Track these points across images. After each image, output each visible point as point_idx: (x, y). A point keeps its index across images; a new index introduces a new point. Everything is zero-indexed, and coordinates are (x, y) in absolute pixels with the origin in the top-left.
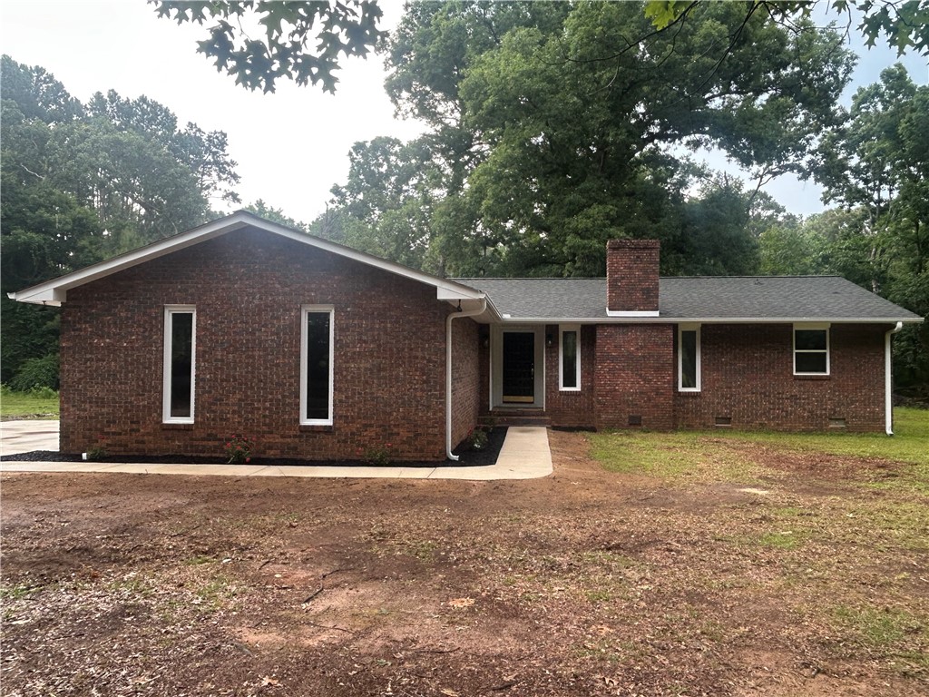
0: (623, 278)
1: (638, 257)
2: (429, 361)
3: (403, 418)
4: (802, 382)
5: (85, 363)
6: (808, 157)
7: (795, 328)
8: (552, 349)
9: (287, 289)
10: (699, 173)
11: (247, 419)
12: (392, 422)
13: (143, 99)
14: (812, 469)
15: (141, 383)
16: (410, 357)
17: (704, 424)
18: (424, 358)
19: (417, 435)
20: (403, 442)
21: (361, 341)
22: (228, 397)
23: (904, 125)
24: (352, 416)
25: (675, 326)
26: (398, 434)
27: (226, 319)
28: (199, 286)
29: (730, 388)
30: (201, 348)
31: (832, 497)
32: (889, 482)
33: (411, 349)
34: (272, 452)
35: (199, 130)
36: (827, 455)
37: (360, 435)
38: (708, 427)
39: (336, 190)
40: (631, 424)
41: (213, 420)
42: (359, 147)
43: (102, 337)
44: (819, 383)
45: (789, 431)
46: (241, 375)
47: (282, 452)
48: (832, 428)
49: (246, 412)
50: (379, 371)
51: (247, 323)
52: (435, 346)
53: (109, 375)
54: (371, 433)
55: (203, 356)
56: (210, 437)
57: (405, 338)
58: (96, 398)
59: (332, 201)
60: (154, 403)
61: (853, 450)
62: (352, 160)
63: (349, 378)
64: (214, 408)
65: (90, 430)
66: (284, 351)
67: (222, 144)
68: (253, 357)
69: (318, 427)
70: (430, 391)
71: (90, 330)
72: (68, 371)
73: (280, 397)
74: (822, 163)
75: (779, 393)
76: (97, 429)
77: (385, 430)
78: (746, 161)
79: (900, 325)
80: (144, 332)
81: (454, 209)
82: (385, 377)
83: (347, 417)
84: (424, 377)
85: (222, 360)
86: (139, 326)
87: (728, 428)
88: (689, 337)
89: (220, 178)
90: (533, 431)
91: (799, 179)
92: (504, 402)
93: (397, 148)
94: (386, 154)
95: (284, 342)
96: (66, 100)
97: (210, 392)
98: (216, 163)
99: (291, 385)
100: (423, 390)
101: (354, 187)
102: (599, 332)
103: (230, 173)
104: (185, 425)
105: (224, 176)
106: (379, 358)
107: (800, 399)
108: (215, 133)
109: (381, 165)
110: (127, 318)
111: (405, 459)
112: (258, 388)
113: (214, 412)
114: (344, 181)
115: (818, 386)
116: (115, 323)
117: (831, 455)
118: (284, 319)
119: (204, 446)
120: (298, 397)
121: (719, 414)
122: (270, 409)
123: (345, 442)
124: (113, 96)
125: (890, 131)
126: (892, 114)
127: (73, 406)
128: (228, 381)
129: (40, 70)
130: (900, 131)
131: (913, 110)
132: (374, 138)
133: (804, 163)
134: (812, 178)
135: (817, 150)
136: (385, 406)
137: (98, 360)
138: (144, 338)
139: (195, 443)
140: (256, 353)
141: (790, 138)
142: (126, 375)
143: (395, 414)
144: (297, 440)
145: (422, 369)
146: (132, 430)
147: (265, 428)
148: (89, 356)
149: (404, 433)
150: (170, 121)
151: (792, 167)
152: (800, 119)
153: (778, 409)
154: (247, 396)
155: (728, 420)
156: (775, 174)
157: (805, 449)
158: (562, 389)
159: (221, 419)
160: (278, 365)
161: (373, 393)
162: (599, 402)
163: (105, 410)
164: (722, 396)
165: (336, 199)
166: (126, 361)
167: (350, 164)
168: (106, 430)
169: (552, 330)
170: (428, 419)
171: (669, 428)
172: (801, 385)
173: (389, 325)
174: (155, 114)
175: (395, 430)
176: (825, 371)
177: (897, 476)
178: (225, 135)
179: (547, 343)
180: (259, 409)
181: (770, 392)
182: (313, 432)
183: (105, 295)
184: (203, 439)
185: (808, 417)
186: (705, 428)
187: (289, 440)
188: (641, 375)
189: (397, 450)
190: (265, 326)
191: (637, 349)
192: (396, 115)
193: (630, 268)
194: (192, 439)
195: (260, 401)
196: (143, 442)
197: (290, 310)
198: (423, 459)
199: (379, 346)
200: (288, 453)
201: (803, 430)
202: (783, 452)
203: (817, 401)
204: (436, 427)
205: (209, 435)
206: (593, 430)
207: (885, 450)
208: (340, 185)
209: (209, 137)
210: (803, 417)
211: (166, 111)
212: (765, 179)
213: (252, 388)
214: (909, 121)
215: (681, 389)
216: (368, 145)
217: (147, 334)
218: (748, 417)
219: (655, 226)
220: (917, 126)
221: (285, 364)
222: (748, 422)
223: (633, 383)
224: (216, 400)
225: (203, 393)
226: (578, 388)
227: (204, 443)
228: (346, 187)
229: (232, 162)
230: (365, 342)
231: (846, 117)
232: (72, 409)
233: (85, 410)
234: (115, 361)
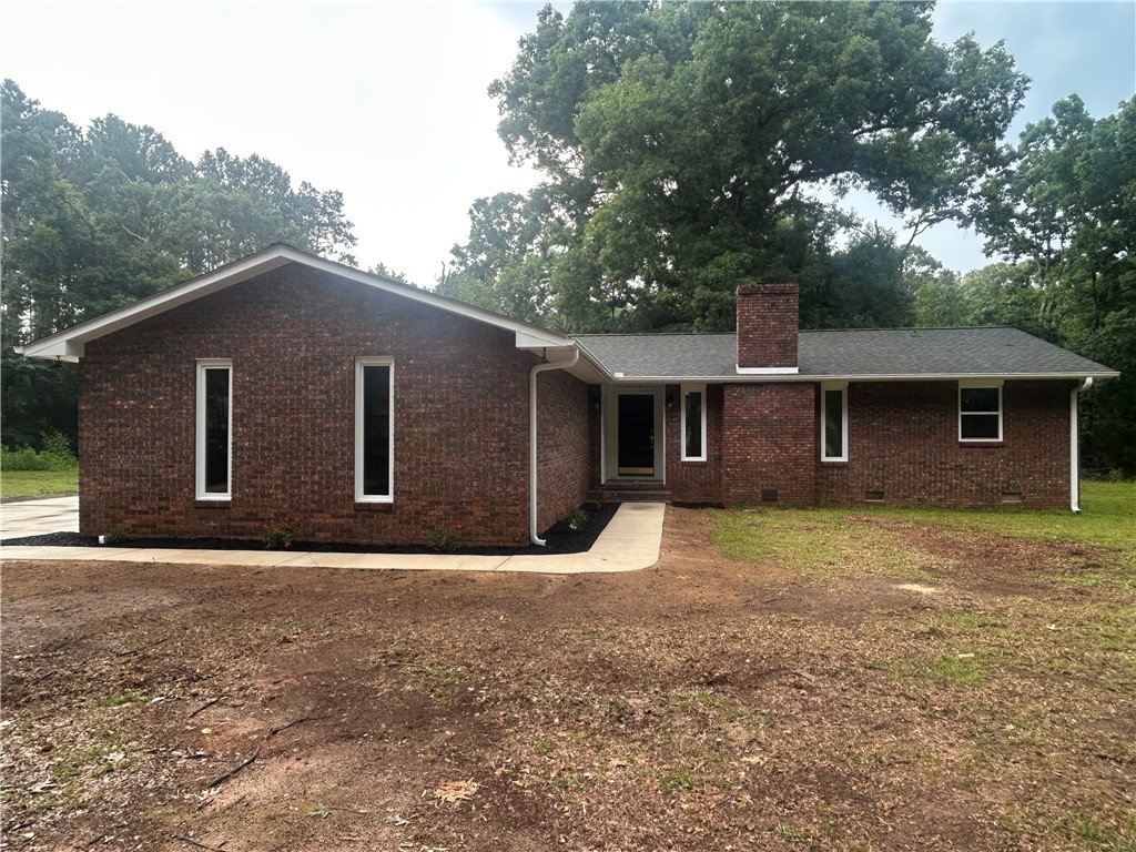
0: (755, 329)
1: (773, 304)
2: (509, 424)
3: (477, 493)
4: (969, 450)
5: (107, 429)
6: (970, 202)
7: (961, 386)
8: (673, 413)
9: (339, 338)
10: (847, 223)
11: (292, 496)
12: (464, 499)
13: (255, 158)
14: (987, 556)
15: (170, 453)
16: (484, 420)
17: (852, 500)
18: (501, 420)
19: (494, 515)
20: (478, 524)
21: (426, 400)
22: (270, 470)
23: (1080, 164)
24: (416, 492)
25: (817, 385)
26: (471, 513)
27: (267, 374)
28: (236, 336)
29: (883, 457)
31: (1021, 598)
32: (1092, 575)
33: (487, 410)
34: (322, 535)
35: (314, 190)
36: (1004, 537)
37: (425, 515)
38: (857, 502)
39: (456, 251)
40: (764, 500)
41: (254, 496)
42: (480, 204)
43: (125, 398)
44: (991, 450)
45: (954, 508)
46: (285, 442)
47: (334, 536)
48: (1004, 504)
49: (291, 487)
50: (449, 436)
51: (292, 379)
52: (516, 407)
53: (134, 443)
54: (438, 512)
55: (241, 420)
56: (250, 516)
57: (479, 396)
58: (120, 470)
59: (453, 263)
60: (185, 476)
61: (1035, 531)
62: (473, 218)
63: (412, 445)
64: (254, 481)
65: (112, 507)
66: (335, 413)
67: (338, 204)
68: (298, 420)
69: (375, 504)
70: (510, 460)
71: (111, 389)
72: (88, 438)
73: (330, 468)
74: (986, 208)
75: (941, 463)
76: (121, 507)
77: (456, 509)
78: (899, 206)
79: (1089, 381)
80: (173, 392)
81: (574, 264)
82: (455, 445)
83: (410, 493)
84: (503, 444)
85: (263, 425)
86: (168, 384)
87: (880, 504)
88: (834, 397)
89: (336, 240)
90: (648, 508)
91: (960, 227)
92: (620, 475)
93: (520, 205)
94: (509, 211)
95: (335, 403)
96: (174, 161)
97: (249, 463)
98: (332, 224)
99: (344, 454)
100: (500, 460)
101: (476, 248)
102: (726, 392)
103: (346, 235)
104: (220, 502)
105: (341, 238)
106: (448, 420)
107: (966, 469)
108: (331, 192)
109: (504, 224)
110: (153, 375)
111: (481, 544)
112: (305, 458)
113: (254, 486)
114: (464, 241)
115: (988, 454)
116: (140, 382)
117: (1008, 538)
118: (335, 374)
119: (243, 527)
120: (352, 468)
121: (869, 487)
122: (320, 484)
123: (408, 522)
124: (222, 154)
125: (1063, 170)
126: (1066, 153)
127: (94, 480)
128: (270, 449)
129: (149, 130)
130: (1075, 171)
131: (1091, 147)
132: (495, 194)
133: (965, 209)
134: (973, 226)
135: (980, 194)
136: (456, 479)
137: (122, 425)
138: (173, 398)
139: (233, 524)
140: (303, 416)
141: (950, 180)
142: (153, 443)
143: (467, 489)
144: (351, 521)
145: (500, 434)
146: (160, 508)
147: (314, 506)
148: (111, 421)
149: (479, 513)
150: (282, 181)
151: (951, 214)
152: (961, 159)
153: (941, 482)
154: (293, 468)
155: (880, 495)
156: (932, 222)
157: (975, 530)
158: (685, 459)
159: (263, 496)
160: (328, 430)
161: (440, 464)
162: (727, 474)
163: (129, 485)
164: (874, 466)
165: (456, 260)
166: (152, 426)
167: (470, 223)
168: (132, 508)
169: (672, 390)
170: (508, 495)
171: (810, 505)
172: (968, 454)
173: (460, 381)
174: (266, 174)
175: (469, 508)
176: (996, 436)
177: (1098, 567)
178: (341, 195)
179: (667, 405)
180: (306, 483)
181: (931, 462)
182: (371, 510)
183: (129, 348)
184: (242, 519)
185: (977, 491)
186: (852, 503)
187: (341, 521)
188: (776, 443)
189: (470, 533)
190: (313, 383)
191: (772, 412)
192: (511, 162)
193: (763, 317)
194: (229, 519)
195: (307, 473)
196: (173, 522)
197: (341, 363)
198: (501, 544)
199: (448, 406)
200: (341, 536)
201: (971, 507)
202: (949, 534)
203: (987, 472)
204: (517, 505)
205: (248, 514)
206: (720, 506)
207: (1075, 532)
208: (461, 245)
209: (324, 197)
210: (971, 491)
211: (279, 170)
212: (921, 227)
213: (298, 458)
214: (1085, 159)
215: (824, 459)
216: (489, 201)
217: (176, 394)
218: (905, 491)
219: (796, 275)
220: (1096, 163)
221: (336, 430)
222: (904, 497)
223: (766, 451)
224: (256, 472)
225: (242, 464)
226: (703, 458)
227: (243, 524)
228: (467, 248)
229: (348, 223)
230: (432, 401)
231: (1013, 156)
232: (92, 484)
233: (108, 485)
234: (141, 426)
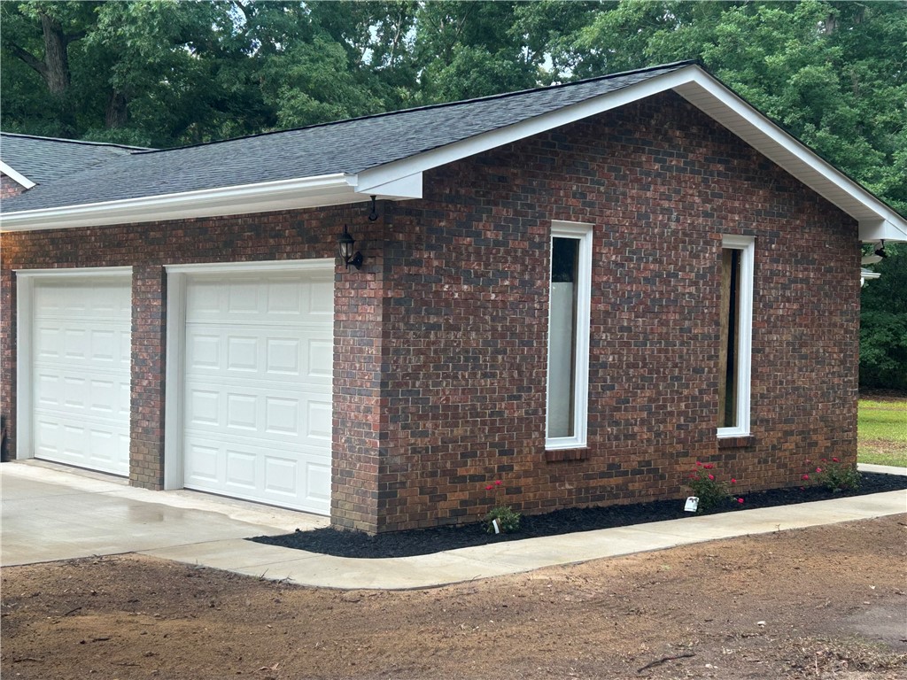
3: (823, 418)
5: (427, 336)
12: (813, 426)
15: (516, 374)
16: (829, 325)
18: (843, 326)
19: (834, 443)
20: (821, 456)
21: (784, 298)
22: (636, 398)
24: (773, 419)
26: (817, 443)
28: (602, 189)
30: (601, 307)
37: (779, 449)
41: (616, 438)
43: (455, 280)
46: (651, 356)
50: (801, 346)
51: (661, 262)
53: (467, 359)
54: (791, 444)
55: (605, 321)
56: (610, 470)
58: (446, 407)
60: (535, 412)
63: (772, 358)
64: (617, 415)
65: (433, 474)
66: (702, 313)
70: (847, 376)
71: (436, 263)
73: (697, 392)
76: (445, 473)
77: (805, 439)
80: (522, 273)
82: (806, 356)
83: (767, 421)
84: (842, 355)
85: (629, 329)
95: (704, 298)
97: (612, 388)
99: (709, 371)
100: (840, 375)
106: (801, 326)
110: (497, 243)
112: (672, 378)
113: (617, 423)
116: (478, 253)
118: (704, 257)
119: (603, 487)
122: (686, 414)
123: (766, 462)
127: (405, 427)
128: (635, 366)
136: (805, 401)
137: (450, 328)
138: (523, 283)
139: (592, 483)
140: (672, 317)
142: (494, 359)
143: (814, 413)
144: (715, 464)
145: (840, 343)
146: (501, 468)
147: (677, 447)
148: (433, 319)
149: (822, 442)
154: (659, 393)
159: (626, 437)
160: (696, 337)
161: (794, 382)
163: (459, 432)
166: (494, 329)
168: (461, 472)
170: (845, 418)
180: (671, 414)
182: (733, 448)
183: (463, 191)
184: (602, 475)
190: (682, 269)
194: (589, 477)
196: (518, 490)
197: (711, 243)
199: (802, 307)
205: (611, 466)
217: (527, 277)
224: (619, 401)
227: (604, 481)
230: (789, 300)
232: (401, 434)
233: (424, 434)
234: (477, 330)
